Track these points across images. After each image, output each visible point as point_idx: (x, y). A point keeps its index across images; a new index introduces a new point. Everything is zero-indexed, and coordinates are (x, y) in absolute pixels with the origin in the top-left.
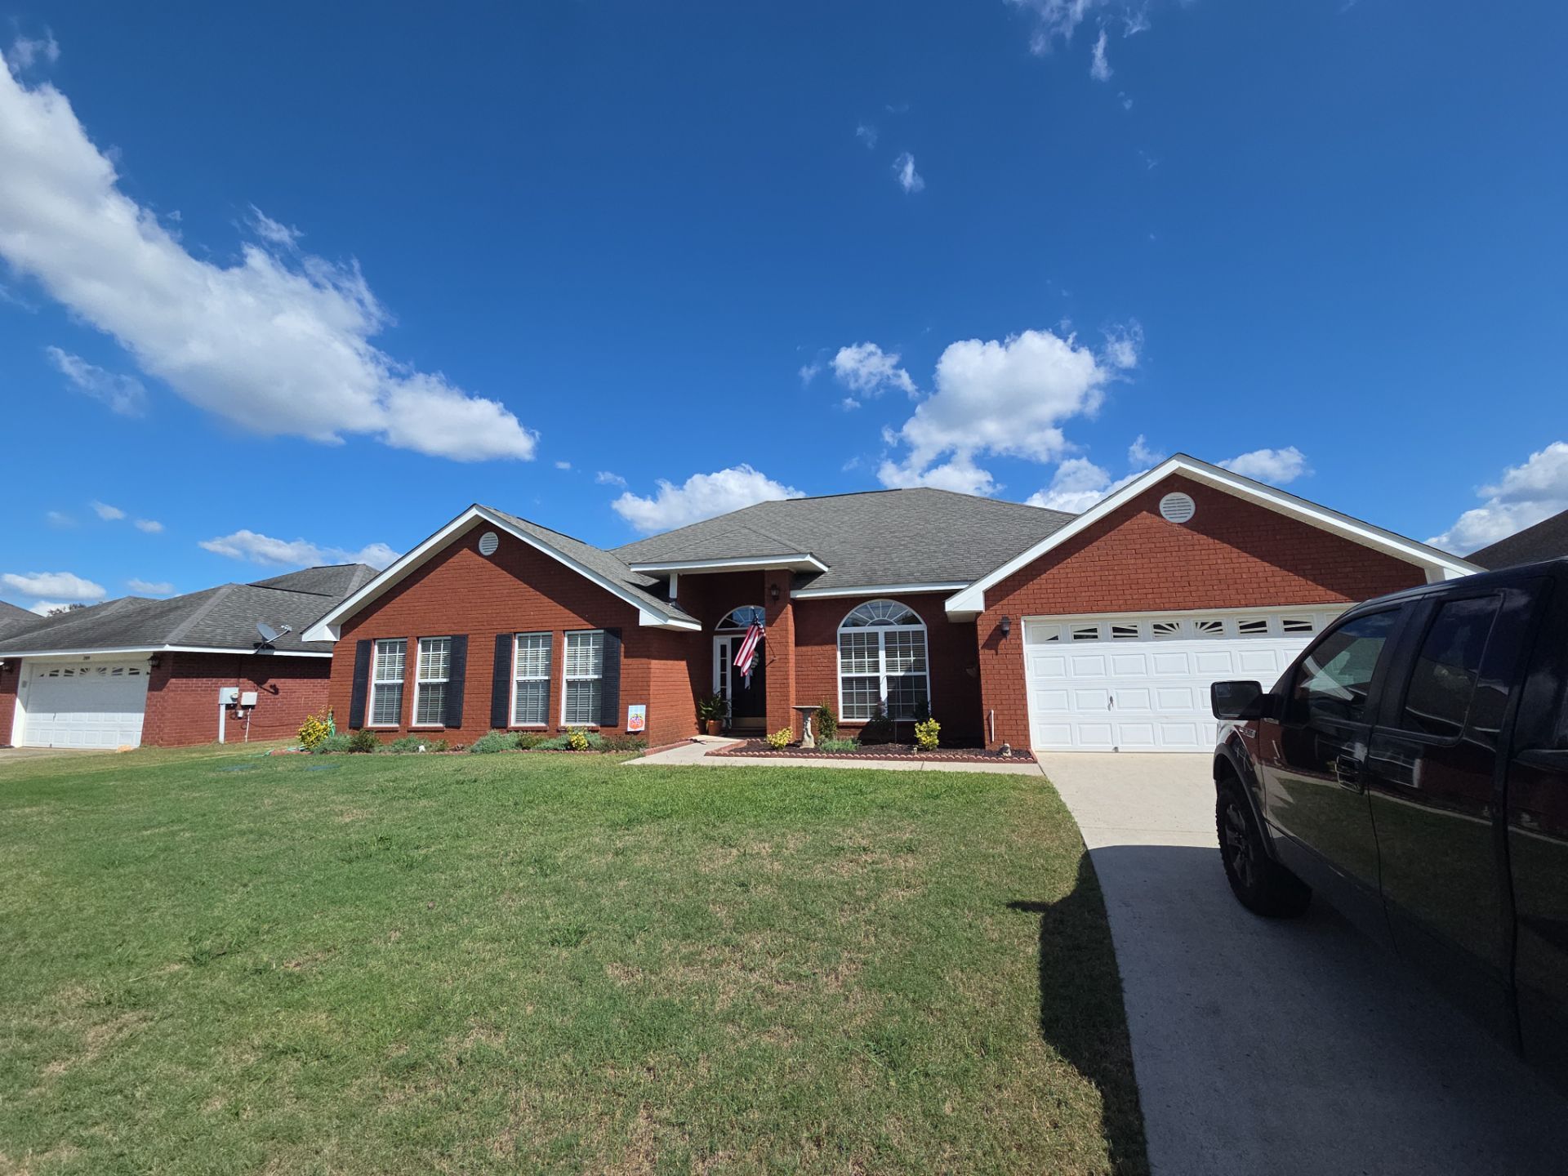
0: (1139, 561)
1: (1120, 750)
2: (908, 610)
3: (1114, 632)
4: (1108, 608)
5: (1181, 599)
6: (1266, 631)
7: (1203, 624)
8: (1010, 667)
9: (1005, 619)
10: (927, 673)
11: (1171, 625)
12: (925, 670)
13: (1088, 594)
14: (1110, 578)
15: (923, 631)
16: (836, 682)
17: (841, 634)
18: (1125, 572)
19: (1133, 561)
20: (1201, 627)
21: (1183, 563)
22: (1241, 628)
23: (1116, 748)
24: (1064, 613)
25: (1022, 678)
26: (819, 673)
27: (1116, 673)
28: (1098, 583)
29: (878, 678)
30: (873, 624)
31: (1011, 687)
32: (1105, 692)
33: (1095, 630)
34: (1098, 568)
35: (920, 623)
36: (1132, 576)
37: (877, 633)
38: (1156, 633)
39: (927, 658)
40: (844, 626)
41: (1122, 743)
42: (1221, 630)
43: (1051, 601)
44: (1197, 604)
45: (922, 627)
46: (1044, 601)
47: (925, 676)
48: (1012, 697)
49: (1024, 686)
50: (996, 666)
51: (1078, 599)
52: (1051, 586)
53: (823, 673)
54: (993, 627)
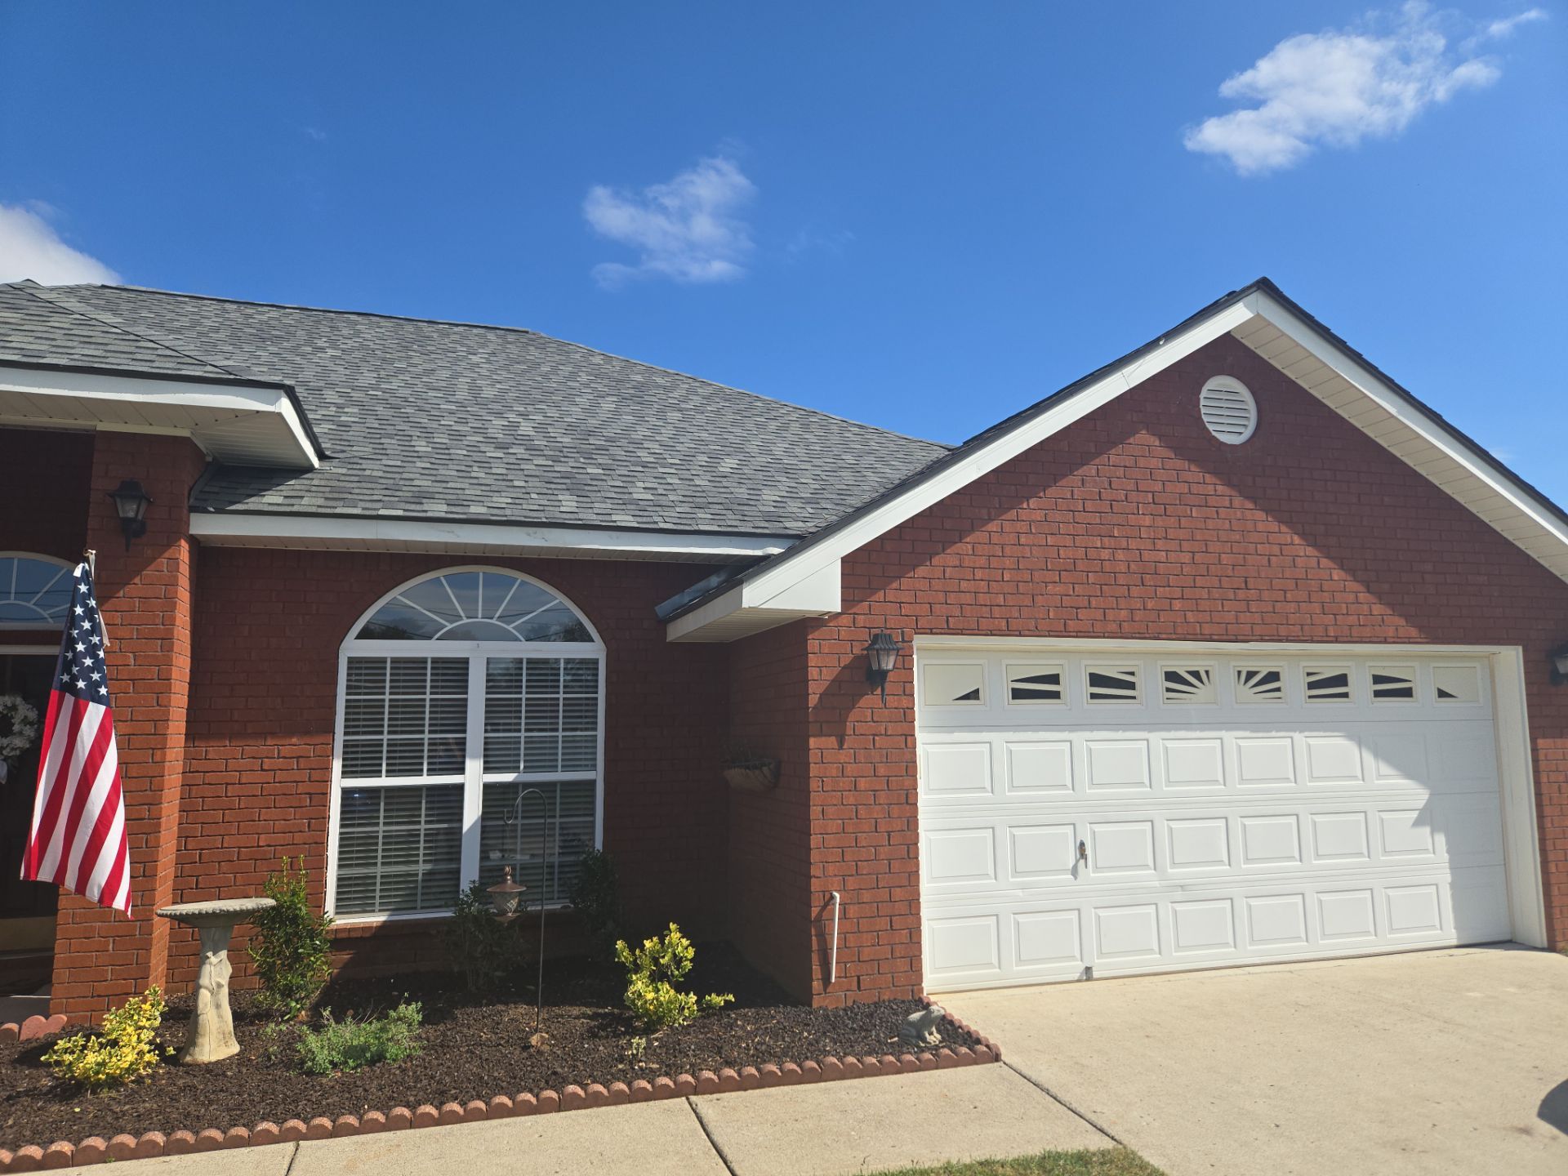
0: (1159, 522)
1: (1096, 974)
2: (556, 601)
3: (1092, 685)
4: (1098, 627)
5: (1230, 617)
6: (1345, 695)
7: (1251, 675)
8: (882, 771)
9: (879, 642)
10: (598, 775)
11: (1196, 675)
12: (594, 767)
13: (1059, 589)
14: (1105, 554)
15: (596, 662)
16: (325, 805)
17: (351, 660)
18: (1133, 544)
19: (1148, 520)
20: (1247, 681)
21: (1237, 537)
22: (1311, 686)
23: (1088, 970)
24: (1008, 632)
25: (909, 800)
26: (269, 777)
27: (1092, 784)
28: (1080, 565)
29: (460, 788)
30: (450, 636)
31: (882, 828)
32: (1069, 830)
33: (1054, 679)
34: (1081, 529)
35: (591, 640)
36: (1146, 556)
37: (466, 661)
38: (1168, 690)
39: (600, 733)
40: (363, 635)
41: (1101, 954)
42: (1278, 690)
43: (981, 598)
44: (1258, 630)
45: (594, 649)
46: (968, 598)
47: (593, 783)
48: (884, 852)
49: (912, 823)
50: (849, 769)
51: (1039, 599)
52: (983, 561)
53: (280, 776)
54: (846, 660)
